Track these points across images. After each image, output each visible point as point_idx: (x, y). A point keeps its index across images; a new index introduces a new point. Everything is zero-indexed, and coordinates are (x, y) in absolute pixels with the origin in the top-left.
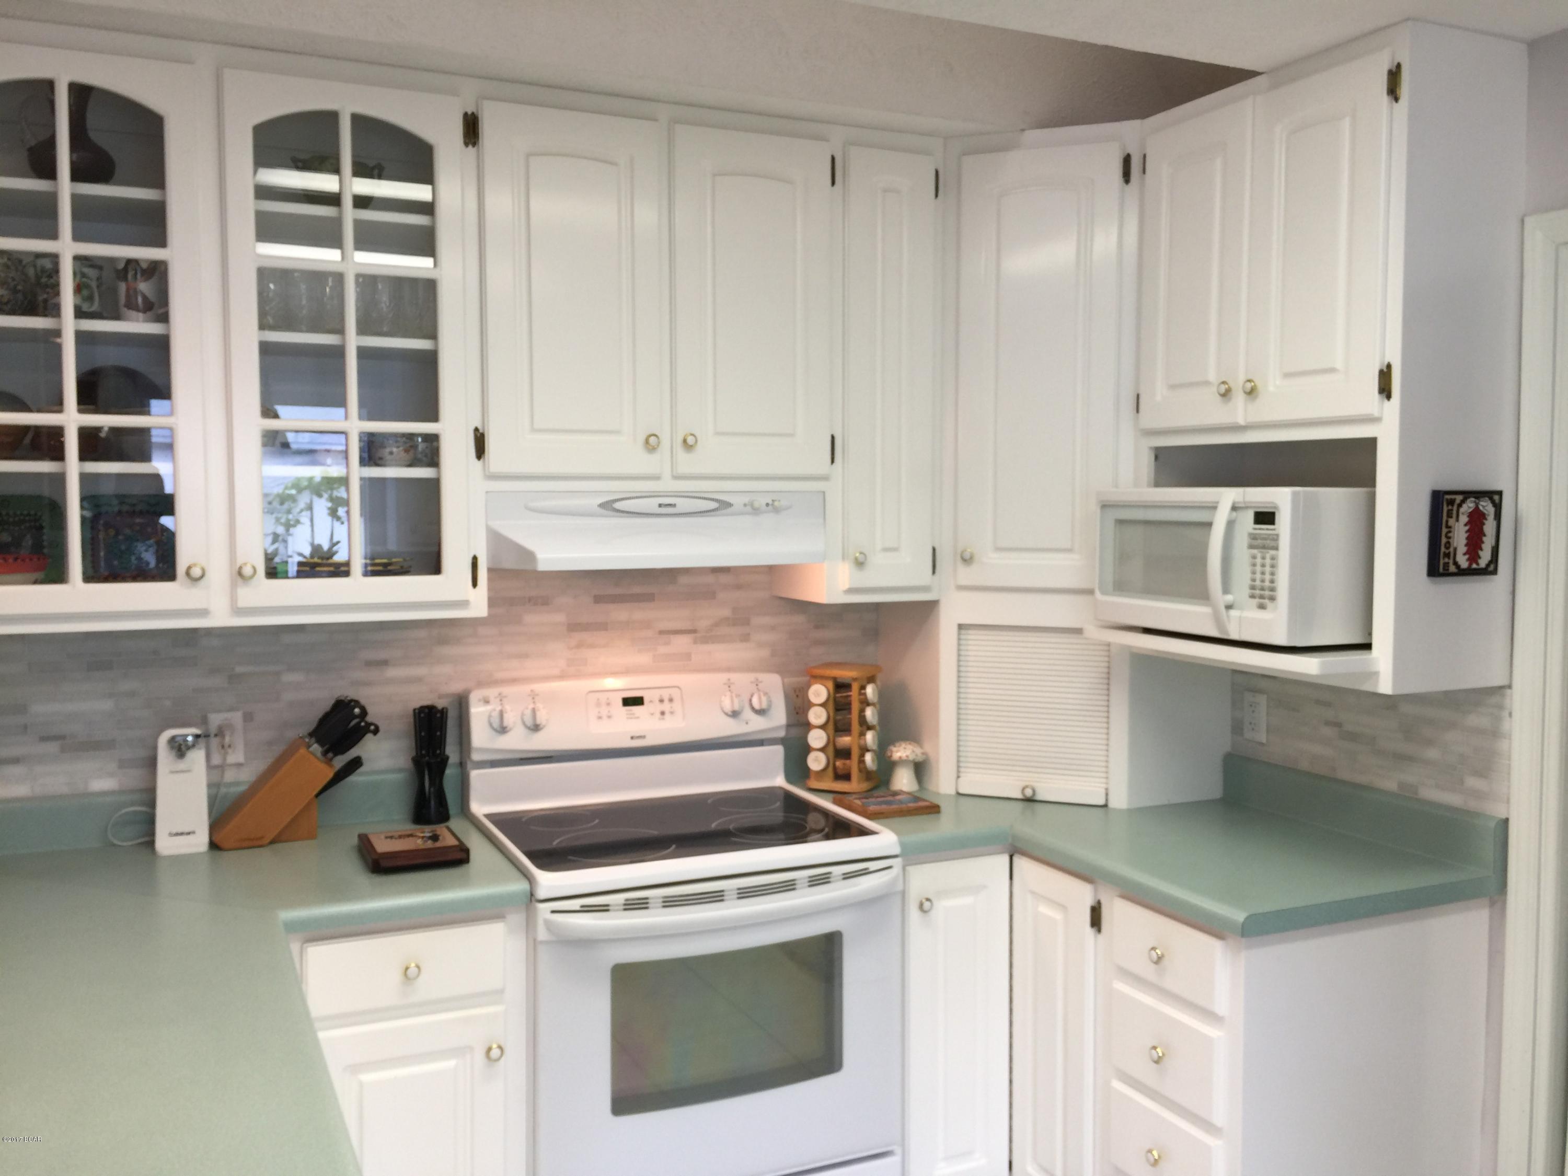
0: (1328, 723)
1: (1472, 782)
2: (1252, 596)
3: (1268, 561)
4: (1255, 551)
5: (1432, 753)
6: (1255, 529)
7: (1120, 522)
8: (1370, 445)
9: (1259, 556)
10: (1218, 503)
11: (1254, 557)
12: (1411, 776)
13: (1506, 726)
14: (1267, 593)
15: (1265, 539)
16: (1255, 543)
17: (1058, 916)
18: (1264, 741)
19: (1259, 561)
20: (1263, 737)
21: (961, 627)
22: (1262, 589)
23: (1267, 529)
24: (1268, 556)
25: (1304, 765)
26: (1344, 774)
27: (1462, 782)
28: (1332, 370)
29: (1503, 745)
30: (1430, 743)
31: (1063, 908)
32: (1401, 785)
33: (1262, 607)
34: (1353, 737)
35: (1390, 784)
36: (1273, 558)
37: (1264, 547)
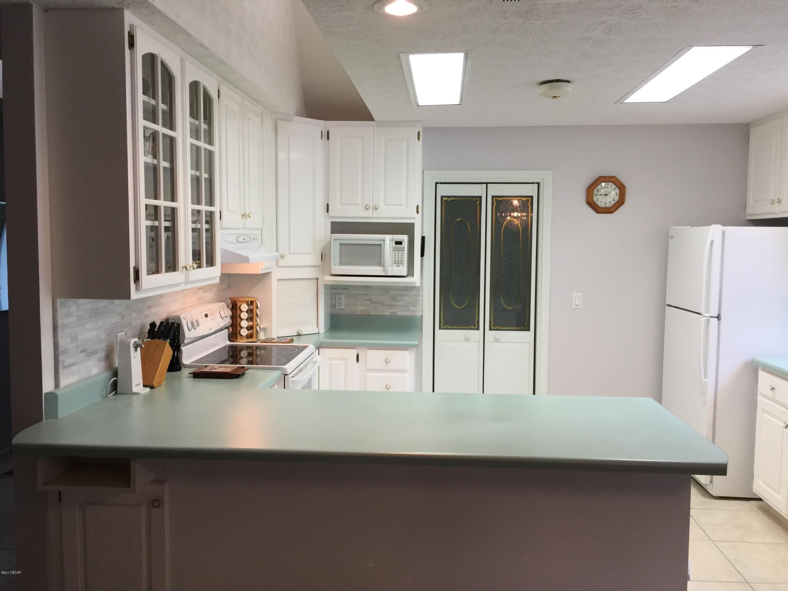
0: (366, 300)
1: (412, 308)
2: (395, 264)
3: (400, 254)
4: (396, 252)
5: (401, 303)
6: (395, 246)
7: (340, 244)
8: (413, 225)
9: (397, 253)
10: (385, 239)
11: (395, 253)
12: (394, 310)
13: (421, 293)
14: (400, 262)
15: (399, 248)
16: (395, 249)
17: (342, 362)
18: (344, 308)
19: (397, 254)
20: (343, 307)
21: (278, 280)
22: (398, 261)
23: (400, 246)
24: (400, 253)
25: (358, 313)
26: (372, 313)
27: (409, 309)
28: (403, 205)
29: (420, 298)
30: (400, 300)
31: (345, 359)
32: (391, 313)
33: (398, 266)
34: (375, 303)
35: (388, 313)
36: (402, 253)
37: (399, 250)
